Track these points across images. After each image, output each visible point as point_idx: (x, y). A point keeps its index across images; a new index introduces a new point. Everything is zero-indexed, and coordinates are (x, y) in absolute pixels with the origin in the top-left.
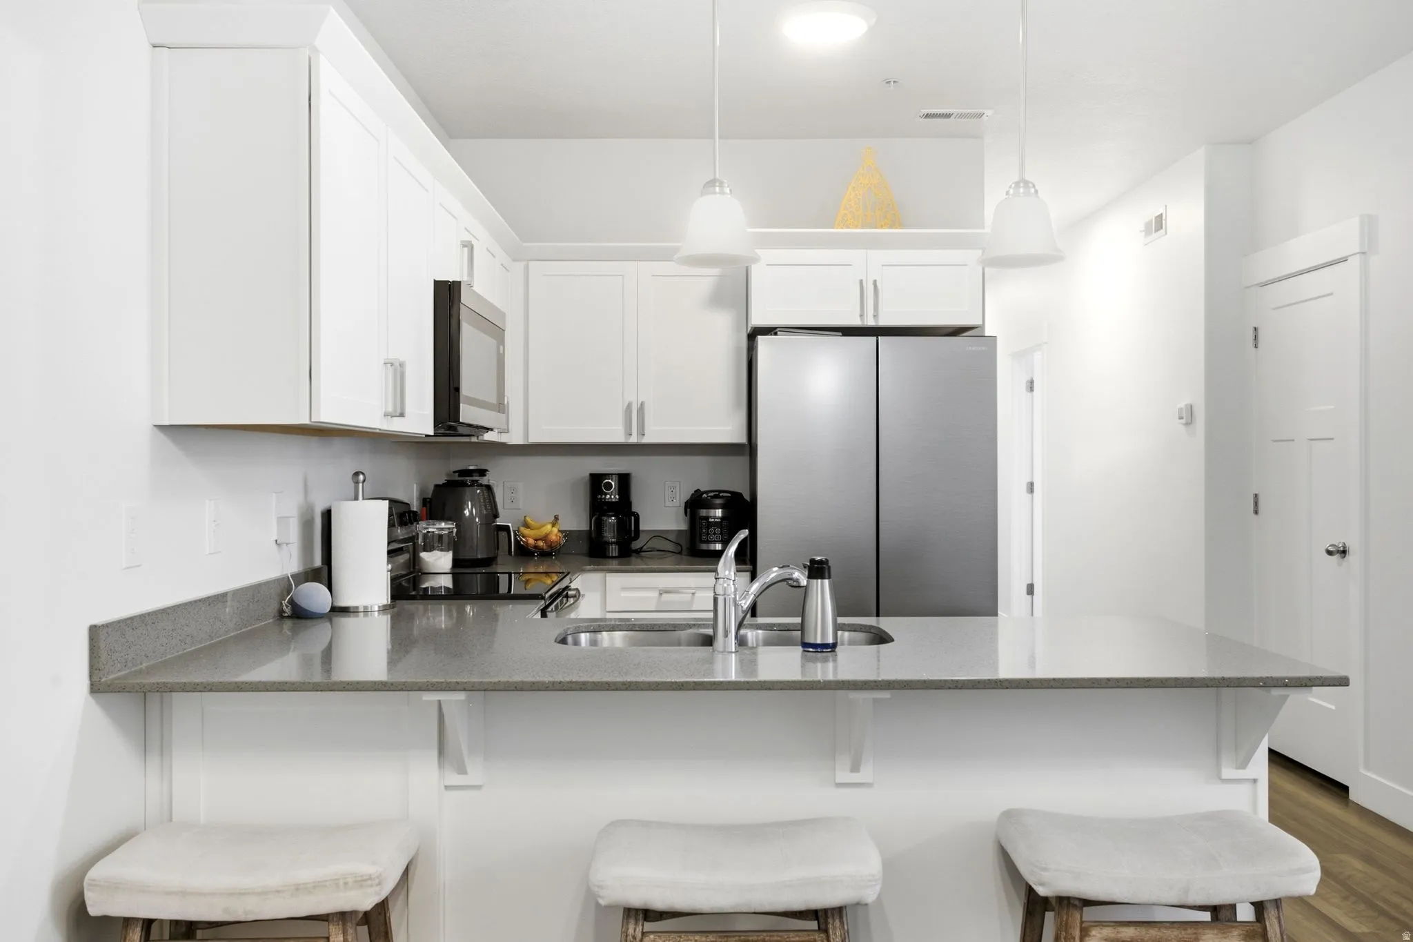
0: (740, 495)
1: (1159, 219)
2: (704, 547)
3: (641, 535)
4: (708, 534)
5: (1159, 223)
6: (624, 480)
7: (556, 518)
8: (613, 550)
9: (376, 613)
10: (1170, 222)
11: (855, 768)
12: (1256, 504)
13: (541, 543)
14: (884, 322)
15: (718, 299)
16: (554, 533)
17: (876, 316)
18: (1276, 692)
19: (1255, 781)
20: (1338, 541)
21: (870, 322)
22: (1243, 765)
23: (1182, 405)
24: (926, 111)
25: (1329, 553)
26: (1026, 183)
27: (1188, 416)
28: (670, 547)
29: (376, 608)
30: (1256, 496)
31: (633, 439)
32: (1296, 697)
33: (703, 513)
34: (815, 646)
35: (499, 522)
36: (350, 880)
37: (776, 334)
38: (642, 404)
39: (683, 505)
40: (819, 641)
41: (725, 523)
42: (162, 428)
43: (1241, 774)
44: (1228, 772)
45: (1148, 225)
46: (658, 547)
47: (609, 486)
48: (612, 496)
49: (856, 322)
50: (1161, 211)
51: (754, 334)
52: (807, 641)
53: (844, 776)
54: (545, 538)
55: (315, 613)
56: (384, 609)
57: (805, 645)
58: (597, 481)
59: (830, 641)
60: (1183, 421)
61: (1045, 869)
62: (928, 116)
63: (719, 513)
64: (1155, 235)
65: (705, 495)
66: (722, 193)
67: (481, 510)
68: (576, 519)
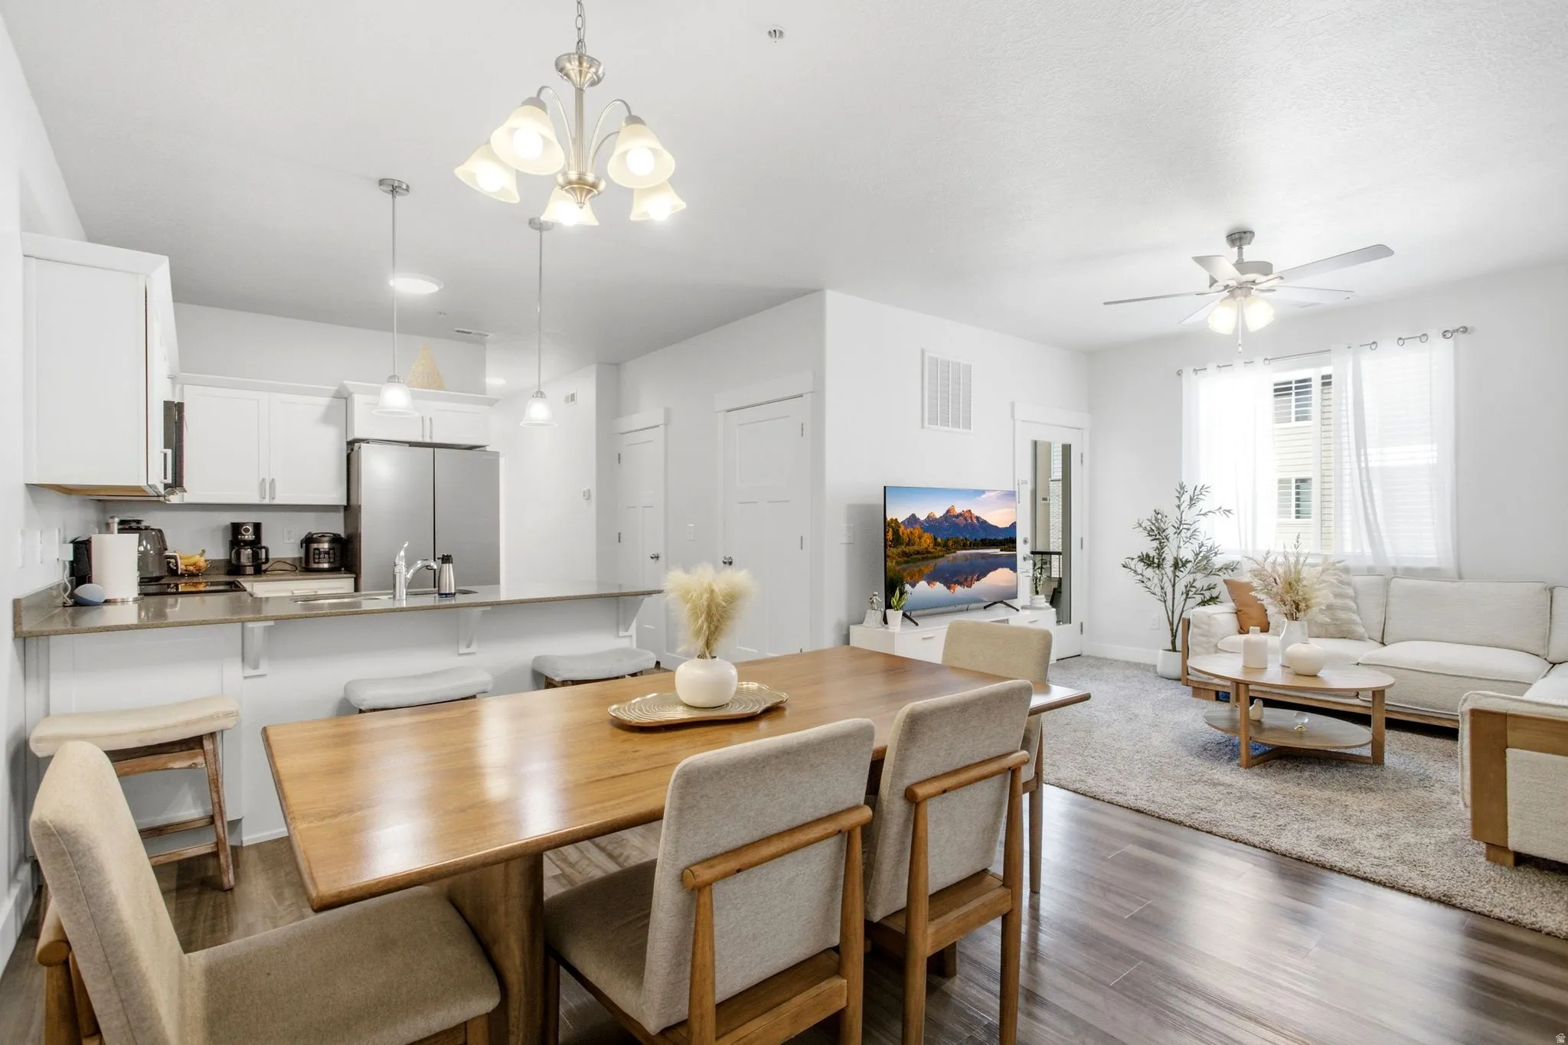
0: (339, 535)
1: (573, 396)
2: (315, 566)
3: (270, 561)
4: (319, 558)
5: (573, 397)
6: (257, 527)
7: (204, 551)
8: (250, 570)
9: (131, 603)
10: (578, 397)
11: (468, 646)
12: (619, 537)
13: (191, 568)
14: (436, 440)
15: (327, 418)
16: (201, 562)
17: (431, 437)
18: (641, 597)
19: (631, 636)
20: (655, 552)
21: (427, 440)
22: (627, 630)
23: (585, 489)
24: (457, 329)
25: (652, 558)
26: (541, 392)
27: (587, 495)
28: (288, 567)
29: (131, 599)
30: (619, 533)
31: (267, 501)
32: (647, 599)
33: (315, 546)
34: (446, 594)
35: (167, 553)
36: (220, 715)
37: (368, 443)
38: (273, 480)
39: (300, 542)
40: (448, 592)
41: (331, 552)
42: (27, 485)
43: (627, 634)
44: (622, 633)
45: (567, 398)
46: (279, 568)
47: (247, 530)
48: (249, 536)
49: (420, 440)
50: (574, 392)
51: (351, 444)
52: (442, 592)
53: (463, 650)
54: (194, 565)
55: (93, 602)
56: (135, 600)
57: (440, 594)
58: (236, 528)
59: (453, 591)
60: (586, 497)
61: (558, 670)
62: (458, 331)
63: (326, 546)
64: (570, 403)
65: (314, 536)
66: (399, 382)
67: (154, 545)
68: (218, 551)
